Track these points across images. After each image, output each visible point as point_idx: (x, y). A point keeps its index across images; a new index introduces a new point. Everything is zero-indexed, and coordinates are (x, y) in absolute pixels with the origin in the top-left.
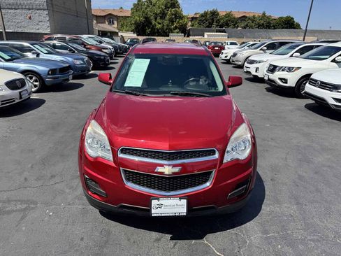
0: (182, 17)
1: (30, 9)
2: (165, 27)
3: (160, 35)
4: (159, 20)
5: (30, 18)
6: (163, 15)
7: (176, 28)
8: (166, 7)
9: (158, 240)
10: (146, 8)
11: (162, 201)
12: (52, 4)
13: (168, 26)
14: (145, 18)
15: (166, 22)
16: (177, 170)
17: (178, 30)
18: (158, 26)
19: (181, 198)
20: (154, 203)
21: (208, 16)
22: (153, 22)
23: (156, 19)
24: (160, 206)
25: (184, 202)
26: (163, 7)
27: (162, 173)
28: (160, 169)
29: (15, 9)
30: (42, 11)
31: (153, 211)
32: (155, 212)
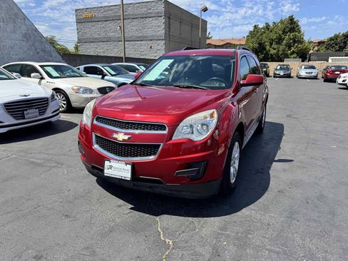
0: (301, 42)
1: (151, 40)
2: (280, 53)
3: (273, 60)
4: (274, 46)
5: (151, 47)
6: (279, 41)
7: (293, 52)
8: (284, 32)
9: (120, 206)
10: (262, 34)
11: (114, 164)
12: (169, 35)
13: (283, 50)
14: (260, 44)
15: (282, 48)
16: (126, 137)
17: (295, 55)
18: (273, 52)
19: (126, 164)
20: (107, 163)
21: (339, 40)
22: (268, 48)
23: (271, 44)
24: (111, 167)
25: (129, 167)
26: (281, 32)
27: (116, 139)
28: (115, 136)
29: (141, 41)
30: (160, 42)
31: (106, 171)
32: (107, 172)
